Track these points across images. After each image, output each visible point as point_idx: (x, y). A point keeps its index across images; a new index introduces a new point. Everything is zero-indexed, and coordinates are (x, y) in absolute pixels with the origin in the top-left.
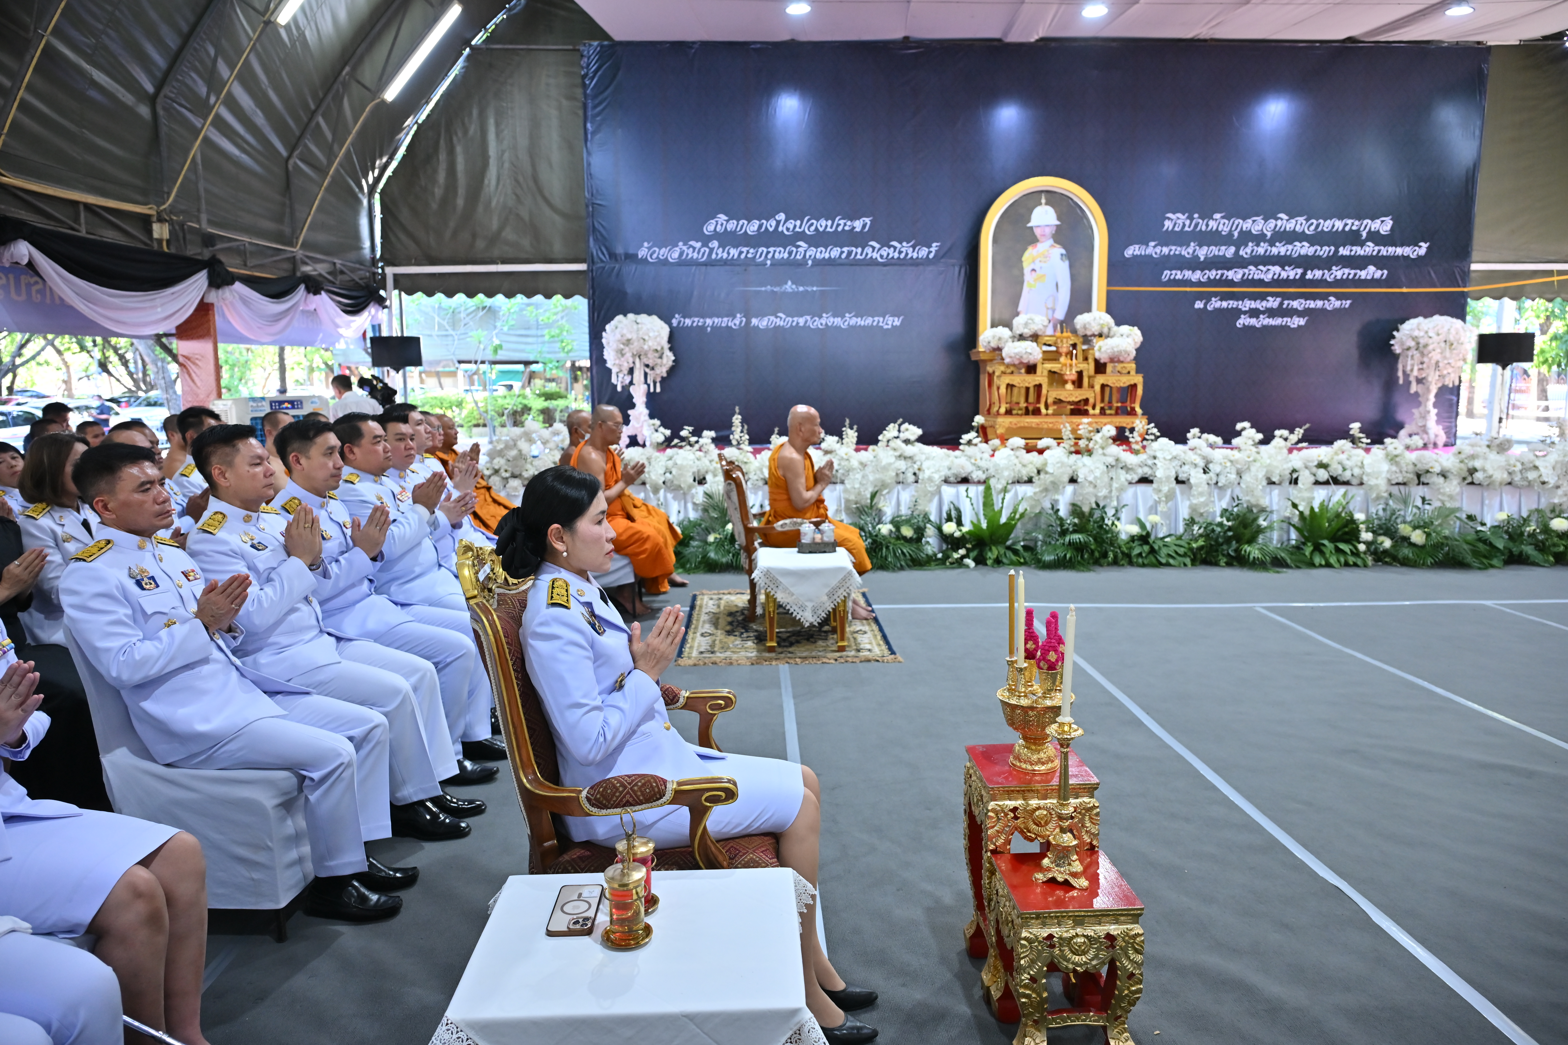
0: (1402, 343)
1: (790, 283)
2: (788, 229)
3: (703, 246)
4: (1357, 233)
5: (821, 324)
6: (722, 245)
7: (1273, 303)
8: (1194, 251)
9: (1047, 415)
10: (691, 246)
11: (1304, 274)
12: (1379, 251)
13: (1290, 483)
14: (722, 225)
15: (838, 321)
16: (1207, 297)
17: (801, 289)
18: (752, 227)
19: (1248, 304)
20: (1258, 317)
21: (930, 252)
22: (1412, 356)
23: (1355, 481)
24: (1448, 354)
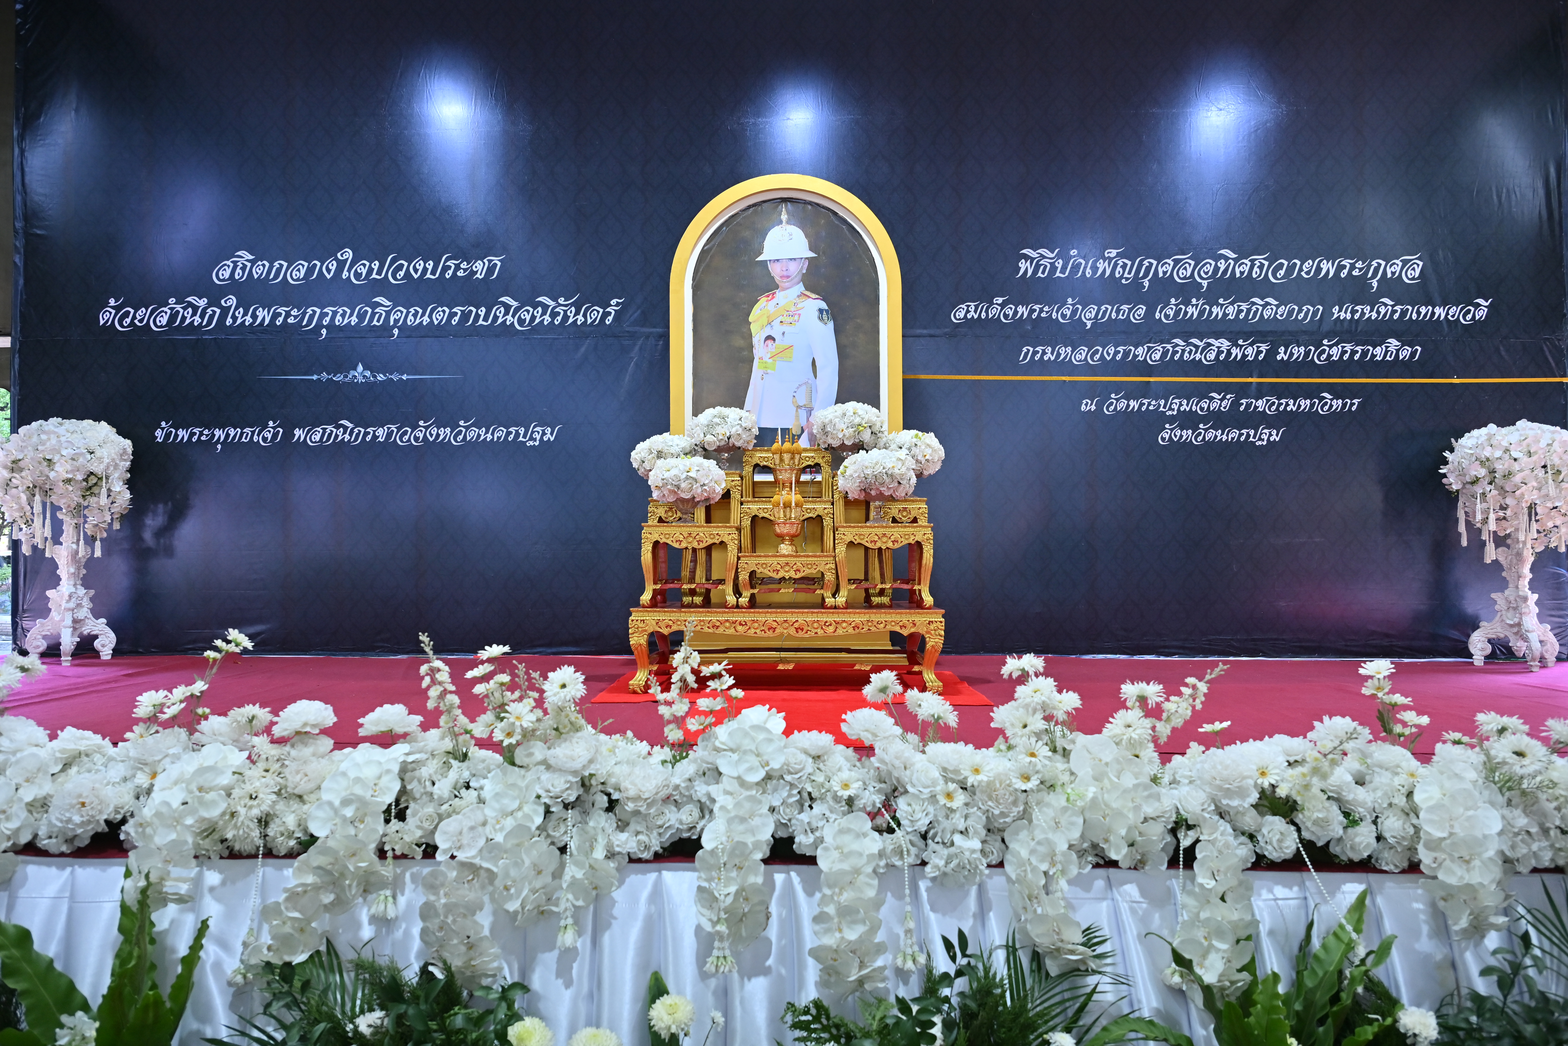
0: (1462, 473)
1: (360, 368)
2: (358, 275)
3: (209, 305)
4: (1362, 281)
5: (416, 439)
6: (242, 303)
7: (1219, 403)
8: (1074, 312)
9: (737, 606)
10: (190, 305)
11: (1272, 353)
12: (1404, 313)
13: (1173, 863)
14: (243, 268)
15: (445, 432)
16: (1101, 392)
17: (381, 377)
18: (298, 272)
19: (1177, 405)
20: (1195, 428)
21: (606, 314)
22: (1484, 494)
23: (1389, 861)
24: (1552, 489)
